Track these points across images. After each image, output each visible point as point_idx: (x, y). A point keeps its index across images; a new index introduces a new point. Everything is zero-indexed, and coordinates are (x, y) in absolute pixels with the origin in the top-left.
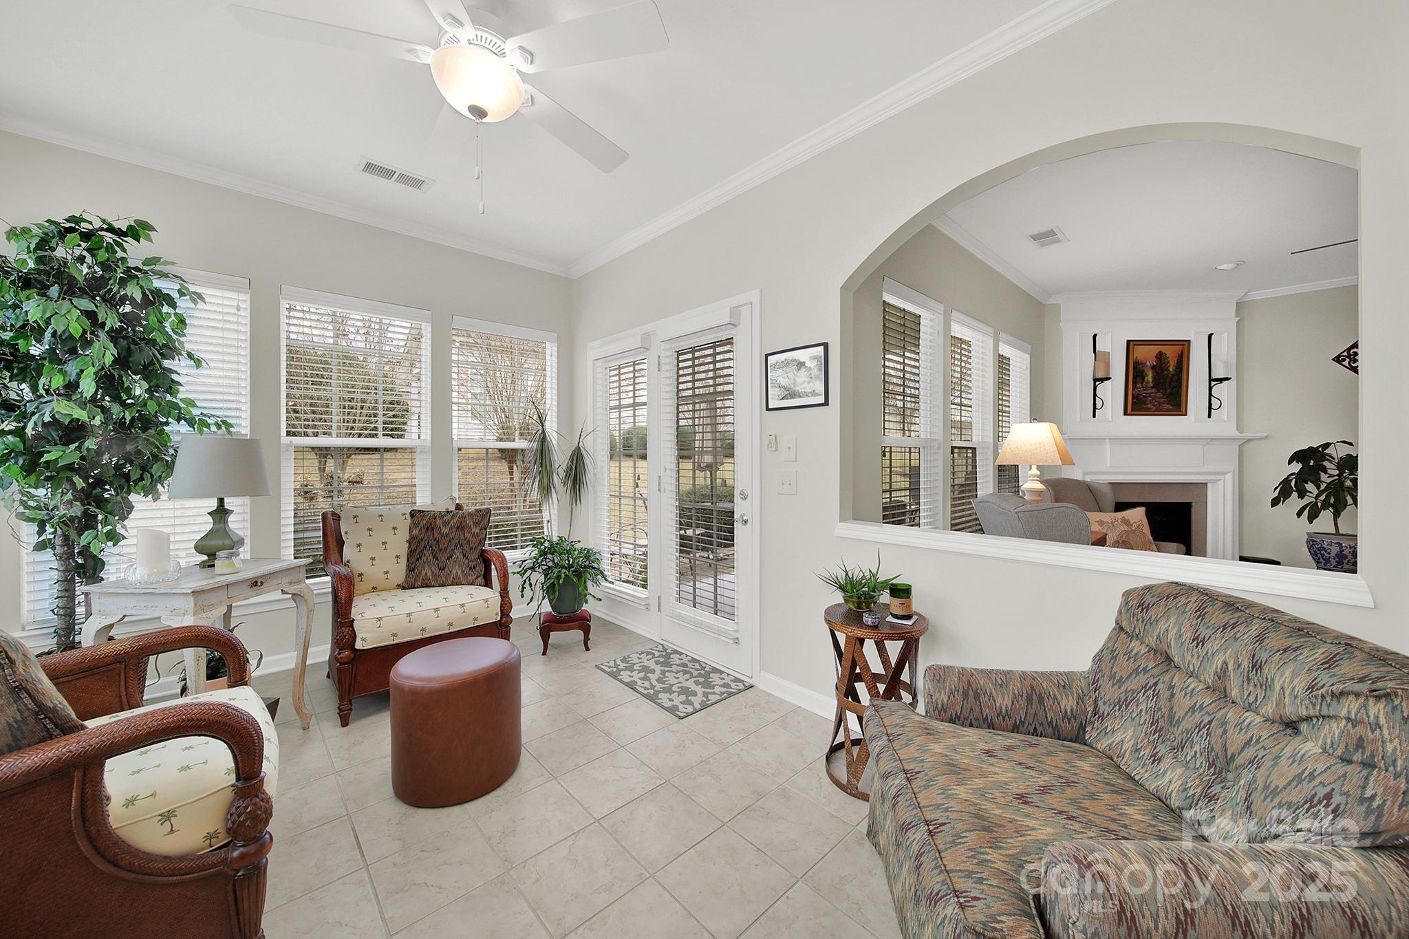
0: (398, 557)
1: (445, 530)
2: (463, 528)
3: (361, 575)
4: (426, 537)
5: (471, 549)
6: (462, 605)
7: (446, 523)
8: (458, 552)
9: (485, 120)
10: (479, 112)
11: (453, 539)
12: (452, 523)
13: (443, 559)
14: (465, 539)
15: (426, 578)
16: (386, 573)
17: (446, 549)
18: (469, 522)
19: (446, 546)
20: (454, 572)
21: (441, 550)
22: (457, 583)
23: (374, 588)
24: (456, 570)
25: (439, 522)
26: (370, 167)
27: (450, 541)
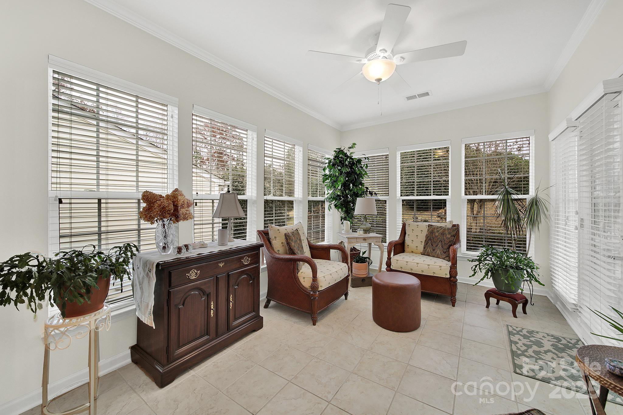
0: (421, 242)
1: (437, 234)
2: (443, 234)
3: (408, 246)
4: (430, 236)
5: (445, 244)
6: (429, 265)
7: (438, 231)
8: (440, 244)
9: (382, 81)
10: (379, 80)
11: (439, 238)
12: (440, 232)
13: (434, 246)
14: (444, 239)
15: (428, 252)
16: (417, 247)
17: (436, 242)
18: (447, 232)
19: (436, 240)
20: (437, 252)
21: (434, 242)
22: (438, 257)
23: (412, 252)
24: (438, 252)
25: (435, 231)
26: (409, 98)
27: (438, 239)
